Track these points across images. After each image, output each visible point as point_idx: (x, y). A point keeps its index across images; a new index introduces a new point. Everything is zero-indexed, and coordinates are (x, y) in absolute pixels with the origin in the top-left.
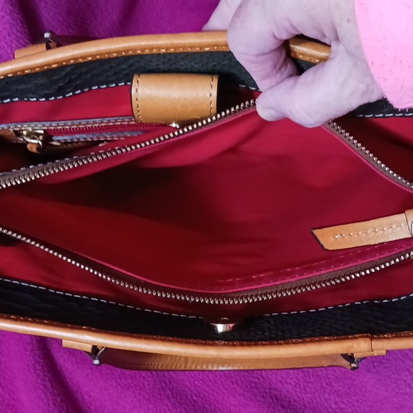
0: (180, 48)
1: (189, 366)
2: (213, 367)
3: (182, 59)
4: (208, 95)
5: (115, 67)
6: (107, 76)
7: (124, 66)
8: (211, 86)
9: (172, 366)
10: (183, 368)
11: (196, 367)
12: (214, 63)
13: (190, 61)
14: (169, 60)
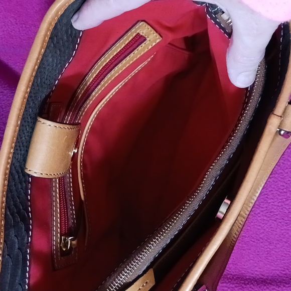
0: (13, 139)
1: (245, 216)
2: (254, 199)
3: (21, 138)
4: (49, 127)
5: (15, 183)
6: (22, 188)
7: (17, 177)
8: (43, 123)
9: (239, 227)
10: (244, 220)
11: (248, 211)
12: (29, 117)
13: (24, 133)
14: (20, 147)
